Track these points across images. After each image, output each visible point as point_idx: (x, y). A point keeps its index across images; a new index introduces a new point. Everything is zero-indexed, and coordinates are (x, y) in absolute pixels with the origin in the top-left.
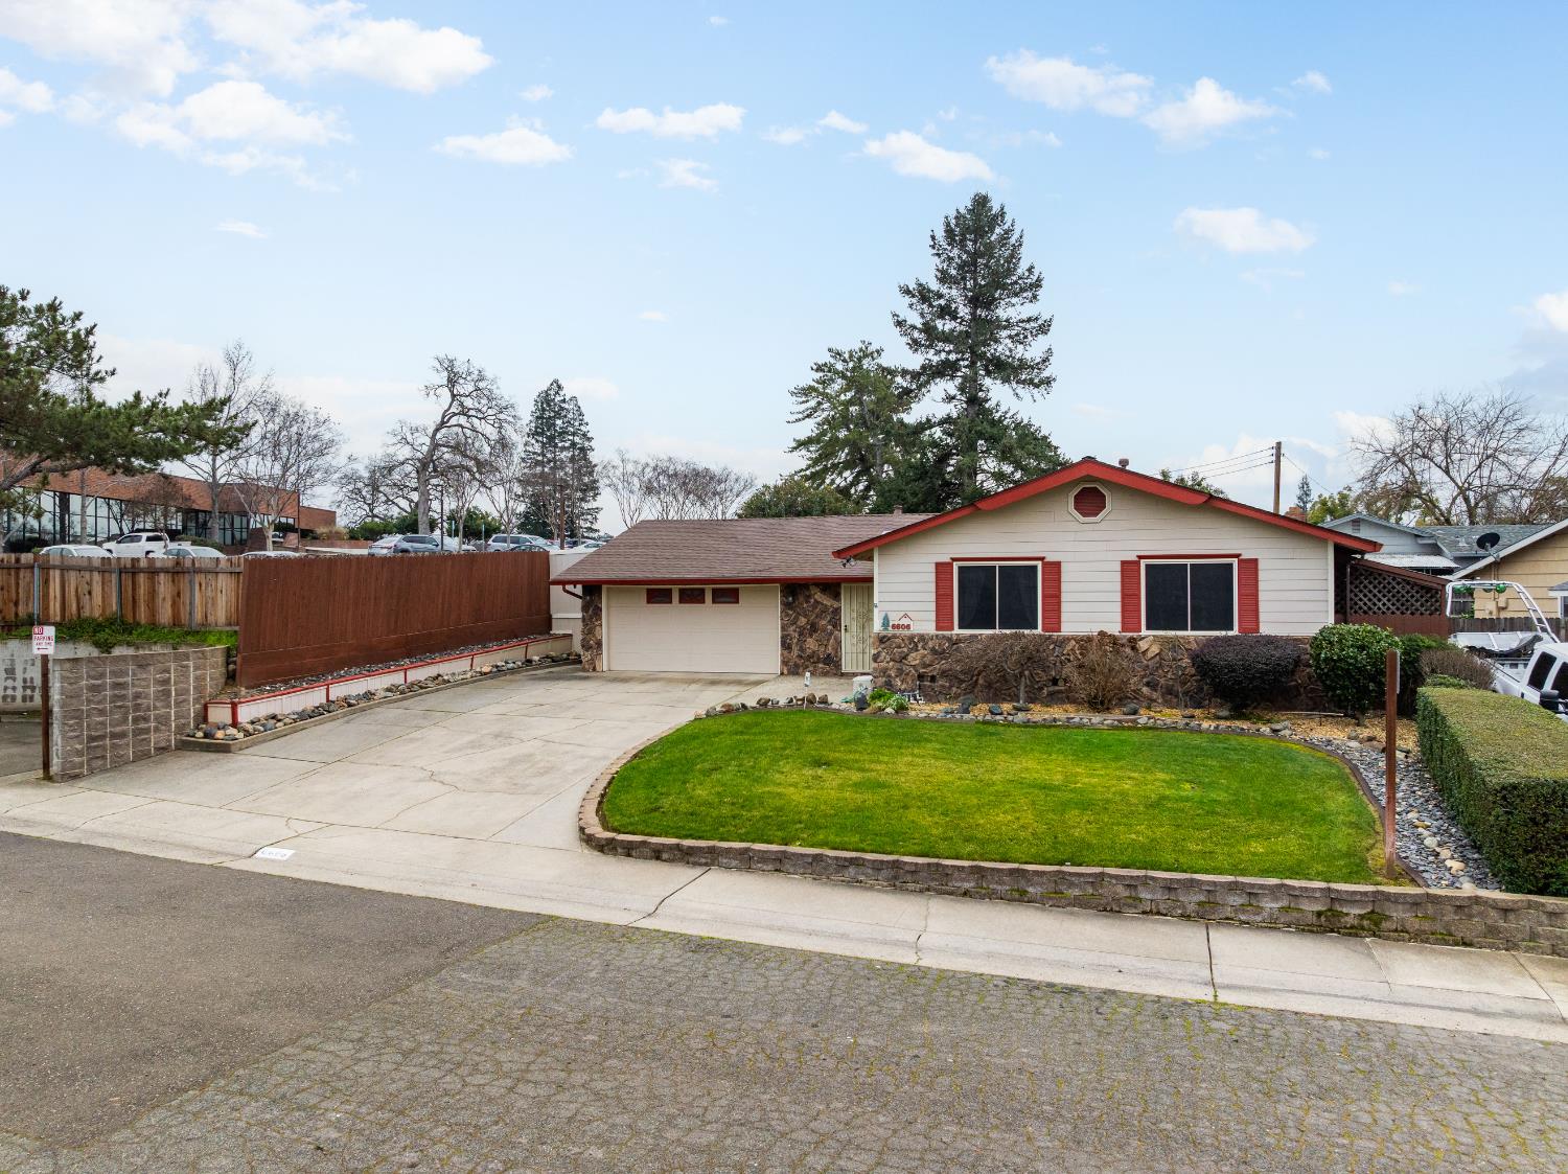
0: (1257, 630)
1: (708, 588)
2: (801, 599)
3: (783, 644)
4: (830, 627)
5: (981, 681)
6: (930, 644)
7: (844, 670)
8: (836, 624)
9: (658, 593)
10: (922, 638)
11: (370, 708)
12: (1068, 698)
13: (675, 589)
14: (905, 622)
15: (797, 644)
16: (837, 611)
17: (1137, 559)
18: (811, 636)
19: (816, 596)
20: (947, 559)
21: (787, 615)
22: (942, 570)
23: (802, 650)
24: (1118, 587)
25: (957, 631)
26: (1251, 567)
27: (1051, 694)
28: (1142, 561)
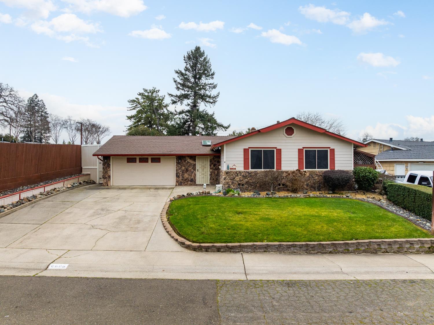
0: (334, 169)
1: (150, 158)
2: (183, 161)
3: (177, 176)
4: (192, 170)
5: (258, 185)
6: (242, 174)
7: (197, 183)
8: (194, 169)
9: (131, 159)
10: (240, 172)
11: (37, 201)
12: (283, 189)
13: (138, 158)
14: (234, 167)
15: (181, 175)
16: (195, 165)
17: (302, 148)
18: (186, 173)
19: (188, 160)
20: (247, 148)
21: (178, 166)
22: (246, 151)
23: (183, 177)
24: (297, 156)
25: (250, 170)
26: (333, 151)
27: (279, 189)
28: (304, 149)
